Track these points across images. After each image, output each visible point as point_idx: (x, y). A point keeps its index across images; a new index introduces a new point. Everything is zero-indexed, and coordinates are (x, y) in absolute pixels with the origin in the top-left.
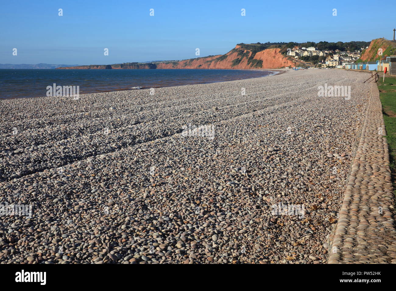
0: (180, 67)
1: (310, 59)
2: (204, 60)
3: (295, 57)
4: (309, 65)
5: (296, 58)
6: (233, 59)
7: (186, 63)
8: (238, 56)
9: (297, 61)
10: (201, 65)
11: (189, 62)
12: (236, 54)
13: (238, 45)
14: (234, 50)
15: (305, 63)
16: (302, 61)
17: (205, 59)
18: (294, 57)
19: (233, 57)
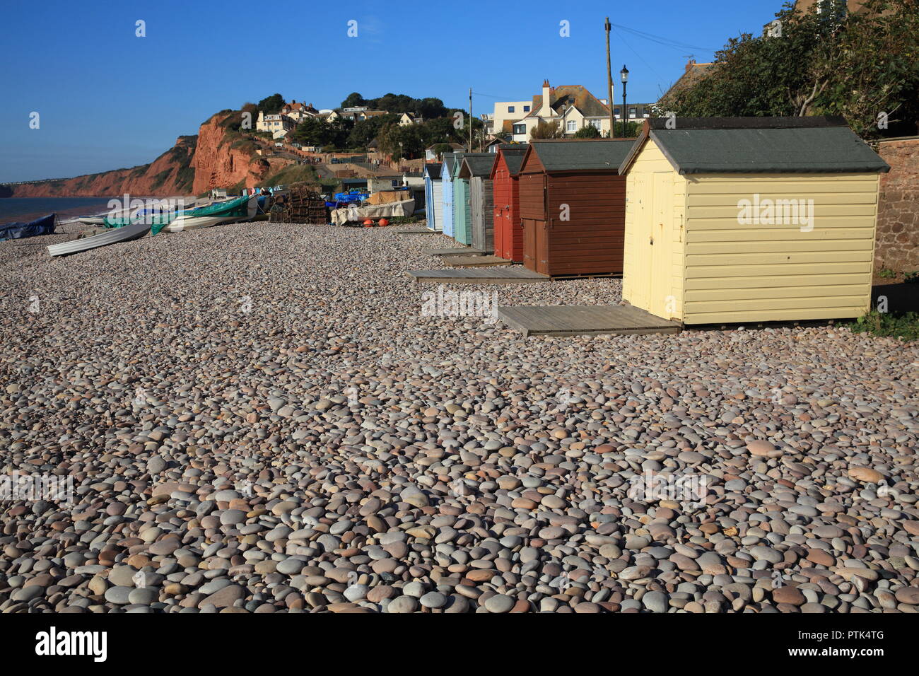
0: (65, 192)
1: (353, 137)
2: (116, 176)
3: (275, 136)
4: (353, 167)
5: (279, 140)
6: (160, 171)
7: (81, 183)
8: (171, 161)
9: (277, 152)
10: (107, 188)
11: (89, 182)
12: (170, 156)
13: (181, 137)
14: (171, 151)
15: (326, 158)
16: (305, 149)
17: (119, 175)
18: (269, 135)
19: (162, 165)
